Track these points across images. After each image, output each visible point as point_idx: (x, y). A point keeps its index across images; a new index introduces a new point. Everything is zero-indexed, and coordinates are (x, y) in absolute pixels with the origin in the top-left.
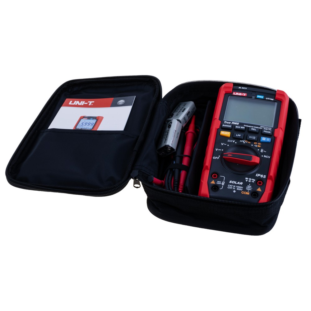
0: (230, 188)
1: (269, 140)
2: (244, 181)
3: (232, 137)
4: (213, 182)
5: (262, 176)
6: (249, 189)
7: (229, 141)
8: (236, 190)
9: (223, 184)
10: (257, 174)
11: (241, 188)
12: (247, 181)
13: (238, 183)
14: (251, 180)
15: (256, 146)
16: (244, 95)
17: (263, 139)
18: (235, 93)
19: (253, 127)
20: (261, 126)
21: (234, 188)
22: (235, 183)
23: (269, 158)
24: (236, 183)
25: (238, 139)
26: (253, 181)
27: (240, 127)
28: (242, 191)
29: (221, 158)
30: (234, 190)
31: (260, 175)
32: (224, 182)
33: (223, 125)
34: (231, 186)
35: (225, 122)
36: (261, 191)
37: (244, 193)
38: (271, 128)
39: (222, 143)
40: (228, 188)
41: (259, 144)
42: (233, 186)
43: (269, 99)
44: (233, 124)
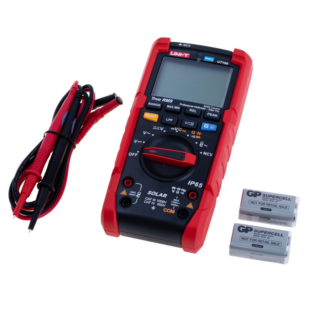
0: (148, 202)
1: (213, 127)
2: (169, 192)
3: (161, 122)
4: (124, 193)
5: (196, 184)
6: (175, 205)
7: (155, 128)
9: (138, 195)
10: (190, 181)
11: (164, 203)
12: (173, 192)
13: (160, 195)
15: (194, 137)
16: (186, 56)
17: (204, 127)
18: (173, 53)
19: (193, 106)
20: (204, 106)
21: (154, 202)
22: (156, 195)
23: (211, 156)
24: (158, 194)
25: (168, 125)
26: (182, 191)
27: (173, 107)
28: (165, 207)
29: (140, 154)
30: (153, 205)
31: (194, 182)
32: (139, 193)
33: (149, 103)
34: (149, 199)
35: (153, 97)
36: (193, 208)
37: (166, 210)
38: (219, 109)
39: (144, 132)
40: (145, 202)
41: (199, 133)
42: (152, 200)
43: (222, 63)
44: (164, 101)
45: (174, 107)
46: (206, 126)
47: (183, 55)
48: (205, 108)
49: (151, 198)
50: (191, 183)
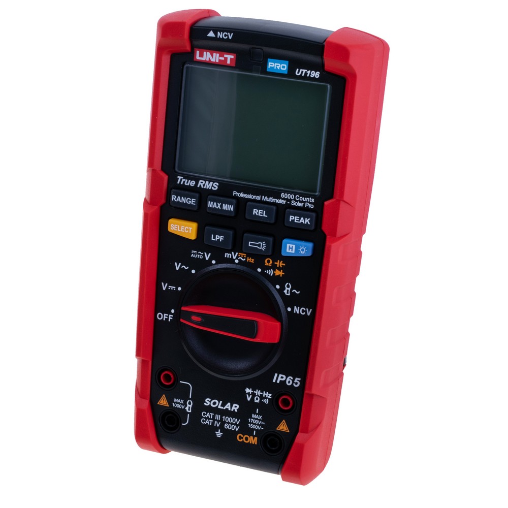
0: (207, 422)
1: (304, 250)
2: (239, 398)
3: (201, 242)
4: (163, 402)
5: (289, 381)
6: (256, 427)
7: (194, 254)
8: (222, 428)
9: (189, 408)
10: (276, 375)
11: (235, 424)
12: (249, 399)
13: (226, 407)
14: (261, 397)
15: (270, 272)
16: (229, 61)
18: (201, 55)
19: (259, 198)
20: (282, 195)
21: (218, 421)
22: (219, 407)
23: (309, 314)
24: (223, 405)
26: (265, 398)
27: (219, 206)
28: (239, 432)
30: (217, 429)
31: (285, 377)
32: (190, 403)
33: (174, 198)
34: (208, 415)
35: (180, 178)
36: (288, 431)
37: (242, 438)
38: (313, 201)
39: (176, 263)
40: (203, 421)
41: (280, 264)
42: (214, 416)
43: (306, 73)
44: (202, 187)
45: (221, 206)
46: (290, 248)
47: (223, 59)
48: (284, 199)
49: (212, 414)
50: (279, 379)
